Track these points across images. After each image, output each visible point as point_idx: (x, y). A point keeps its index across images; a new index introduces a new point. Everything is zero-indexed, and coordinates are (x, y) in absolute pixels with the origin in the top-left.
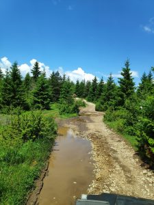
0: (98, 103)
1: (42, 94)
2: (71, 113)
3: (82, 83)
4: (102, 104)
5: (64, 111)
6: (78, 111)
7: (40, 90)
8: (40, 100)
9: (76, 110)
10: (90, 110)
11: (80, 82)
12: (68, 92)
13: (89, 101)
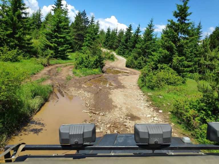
0: (131, 58)
1: (56, 37)
2: (91, 67)
3: (113, 32)
4: (136, 59)
5: (81, 63)
6: (102, 66)
7: (55, 31)
8: (52, 45)
9: (99, 64)
10: (120, 65)
11: (111, 31)
12: (94, 39)
13: (119, 54)
